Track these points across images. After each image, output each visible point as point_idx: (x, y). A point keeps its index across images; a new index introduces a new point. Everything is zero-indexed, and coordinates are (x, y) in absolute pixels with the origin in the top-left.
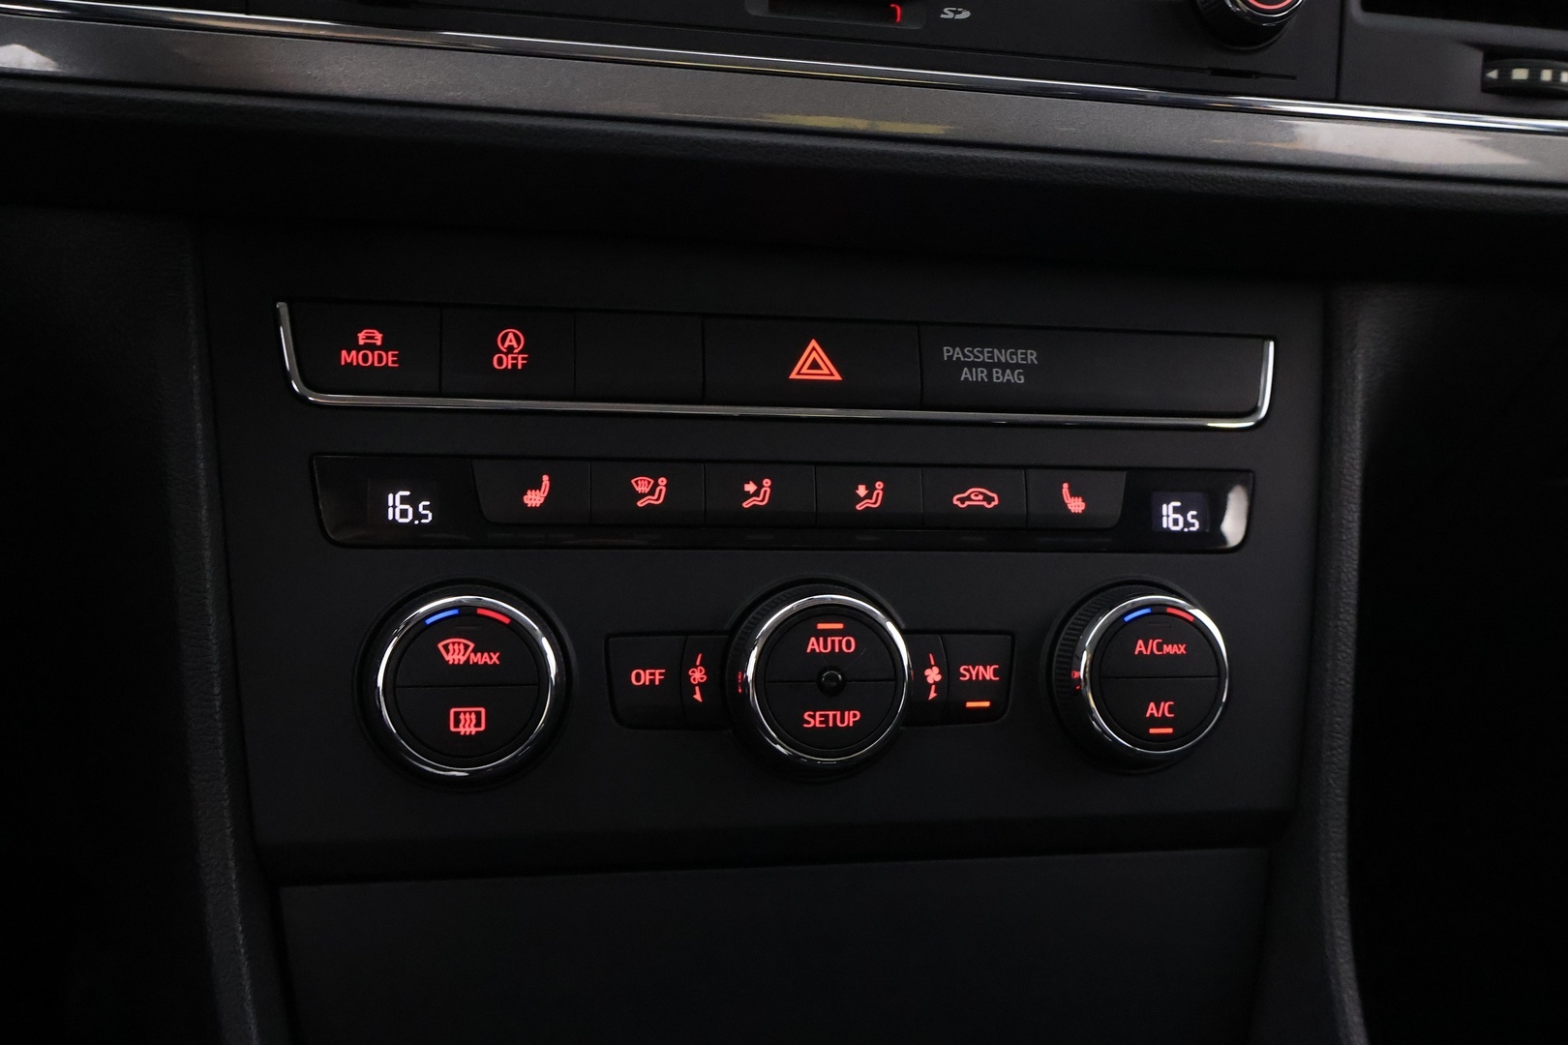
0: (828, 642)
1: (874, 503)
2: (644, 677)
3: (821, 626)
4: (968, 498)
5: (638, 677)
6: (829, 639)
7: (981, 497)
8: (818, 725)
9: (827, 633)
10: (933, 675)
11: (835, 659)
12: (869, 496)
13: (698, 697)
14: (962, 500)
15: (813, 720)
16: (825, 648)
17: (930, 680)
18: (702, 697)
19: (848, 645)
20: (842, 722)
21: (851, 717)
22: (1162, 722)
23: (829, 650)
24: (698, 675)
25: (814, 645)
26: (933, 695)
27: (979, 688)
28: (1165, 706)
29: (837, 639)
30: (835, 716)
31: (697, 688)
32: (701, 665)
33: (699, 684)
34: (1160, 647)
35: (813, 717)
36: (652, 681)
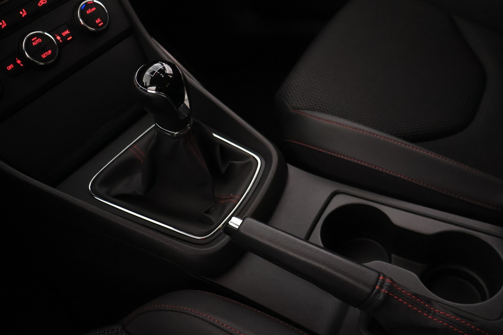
0: (36, 42)
1: (25, 14)
2: (10, 67)
3: (33, 40)
4: (41, 3)
5: (9, 68)
6: (36, 41)
7: (43, 2)
8: (45, 57)
9: (35, 41)
10: (58, 38)
11: (39, 44)
12: (23, 13)
13: (22, 65)
14: (40, 4)
15: (44, 56)
16: (36, 43)
17: (59, 39)
18: (22, 64)
19: (39, 40)
20: (49, 53)
21: (50, 52)
22: (100, 23)
23: (37, 43)
24: (19, 62)
25: (34, 44)
26: (61, 41)
27: (68, 36)
28: (99, 19)
29: (37, 40)
30: (47, 53)
31: (21, 64)
32: (18, 59)
33: (20, 63)
34: (91, 10)
35: (43, 55)
36: (12, 67)
